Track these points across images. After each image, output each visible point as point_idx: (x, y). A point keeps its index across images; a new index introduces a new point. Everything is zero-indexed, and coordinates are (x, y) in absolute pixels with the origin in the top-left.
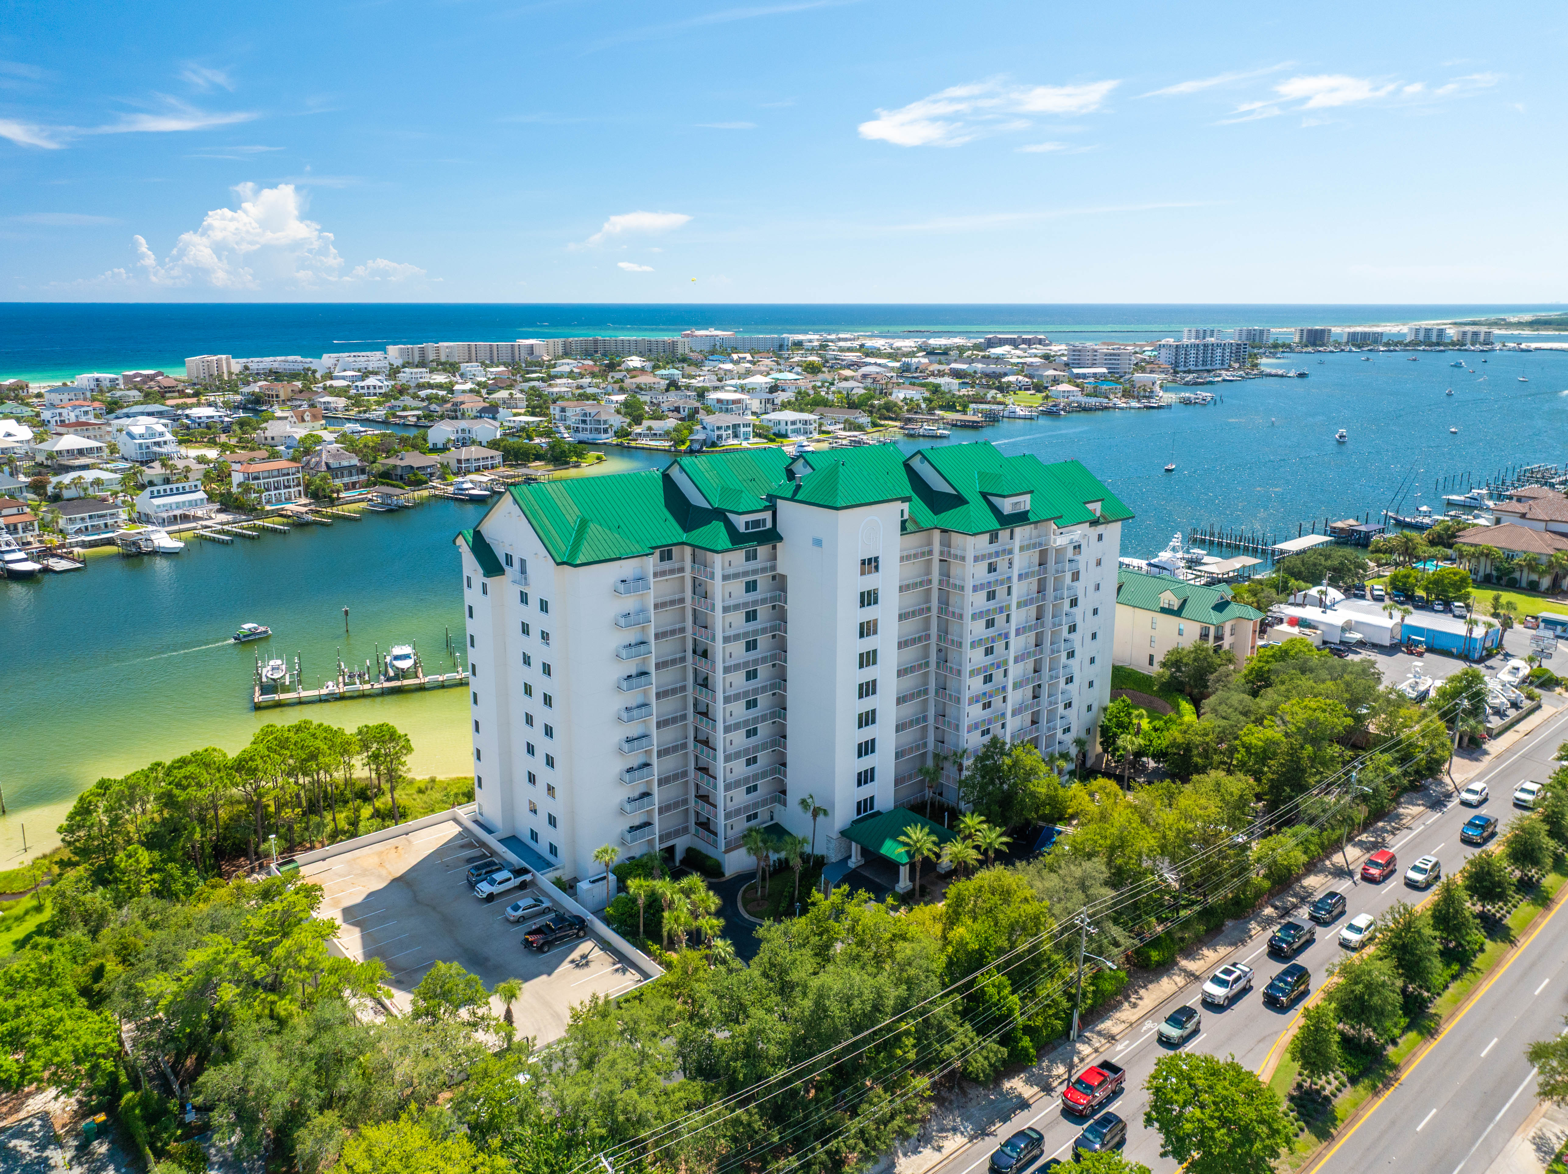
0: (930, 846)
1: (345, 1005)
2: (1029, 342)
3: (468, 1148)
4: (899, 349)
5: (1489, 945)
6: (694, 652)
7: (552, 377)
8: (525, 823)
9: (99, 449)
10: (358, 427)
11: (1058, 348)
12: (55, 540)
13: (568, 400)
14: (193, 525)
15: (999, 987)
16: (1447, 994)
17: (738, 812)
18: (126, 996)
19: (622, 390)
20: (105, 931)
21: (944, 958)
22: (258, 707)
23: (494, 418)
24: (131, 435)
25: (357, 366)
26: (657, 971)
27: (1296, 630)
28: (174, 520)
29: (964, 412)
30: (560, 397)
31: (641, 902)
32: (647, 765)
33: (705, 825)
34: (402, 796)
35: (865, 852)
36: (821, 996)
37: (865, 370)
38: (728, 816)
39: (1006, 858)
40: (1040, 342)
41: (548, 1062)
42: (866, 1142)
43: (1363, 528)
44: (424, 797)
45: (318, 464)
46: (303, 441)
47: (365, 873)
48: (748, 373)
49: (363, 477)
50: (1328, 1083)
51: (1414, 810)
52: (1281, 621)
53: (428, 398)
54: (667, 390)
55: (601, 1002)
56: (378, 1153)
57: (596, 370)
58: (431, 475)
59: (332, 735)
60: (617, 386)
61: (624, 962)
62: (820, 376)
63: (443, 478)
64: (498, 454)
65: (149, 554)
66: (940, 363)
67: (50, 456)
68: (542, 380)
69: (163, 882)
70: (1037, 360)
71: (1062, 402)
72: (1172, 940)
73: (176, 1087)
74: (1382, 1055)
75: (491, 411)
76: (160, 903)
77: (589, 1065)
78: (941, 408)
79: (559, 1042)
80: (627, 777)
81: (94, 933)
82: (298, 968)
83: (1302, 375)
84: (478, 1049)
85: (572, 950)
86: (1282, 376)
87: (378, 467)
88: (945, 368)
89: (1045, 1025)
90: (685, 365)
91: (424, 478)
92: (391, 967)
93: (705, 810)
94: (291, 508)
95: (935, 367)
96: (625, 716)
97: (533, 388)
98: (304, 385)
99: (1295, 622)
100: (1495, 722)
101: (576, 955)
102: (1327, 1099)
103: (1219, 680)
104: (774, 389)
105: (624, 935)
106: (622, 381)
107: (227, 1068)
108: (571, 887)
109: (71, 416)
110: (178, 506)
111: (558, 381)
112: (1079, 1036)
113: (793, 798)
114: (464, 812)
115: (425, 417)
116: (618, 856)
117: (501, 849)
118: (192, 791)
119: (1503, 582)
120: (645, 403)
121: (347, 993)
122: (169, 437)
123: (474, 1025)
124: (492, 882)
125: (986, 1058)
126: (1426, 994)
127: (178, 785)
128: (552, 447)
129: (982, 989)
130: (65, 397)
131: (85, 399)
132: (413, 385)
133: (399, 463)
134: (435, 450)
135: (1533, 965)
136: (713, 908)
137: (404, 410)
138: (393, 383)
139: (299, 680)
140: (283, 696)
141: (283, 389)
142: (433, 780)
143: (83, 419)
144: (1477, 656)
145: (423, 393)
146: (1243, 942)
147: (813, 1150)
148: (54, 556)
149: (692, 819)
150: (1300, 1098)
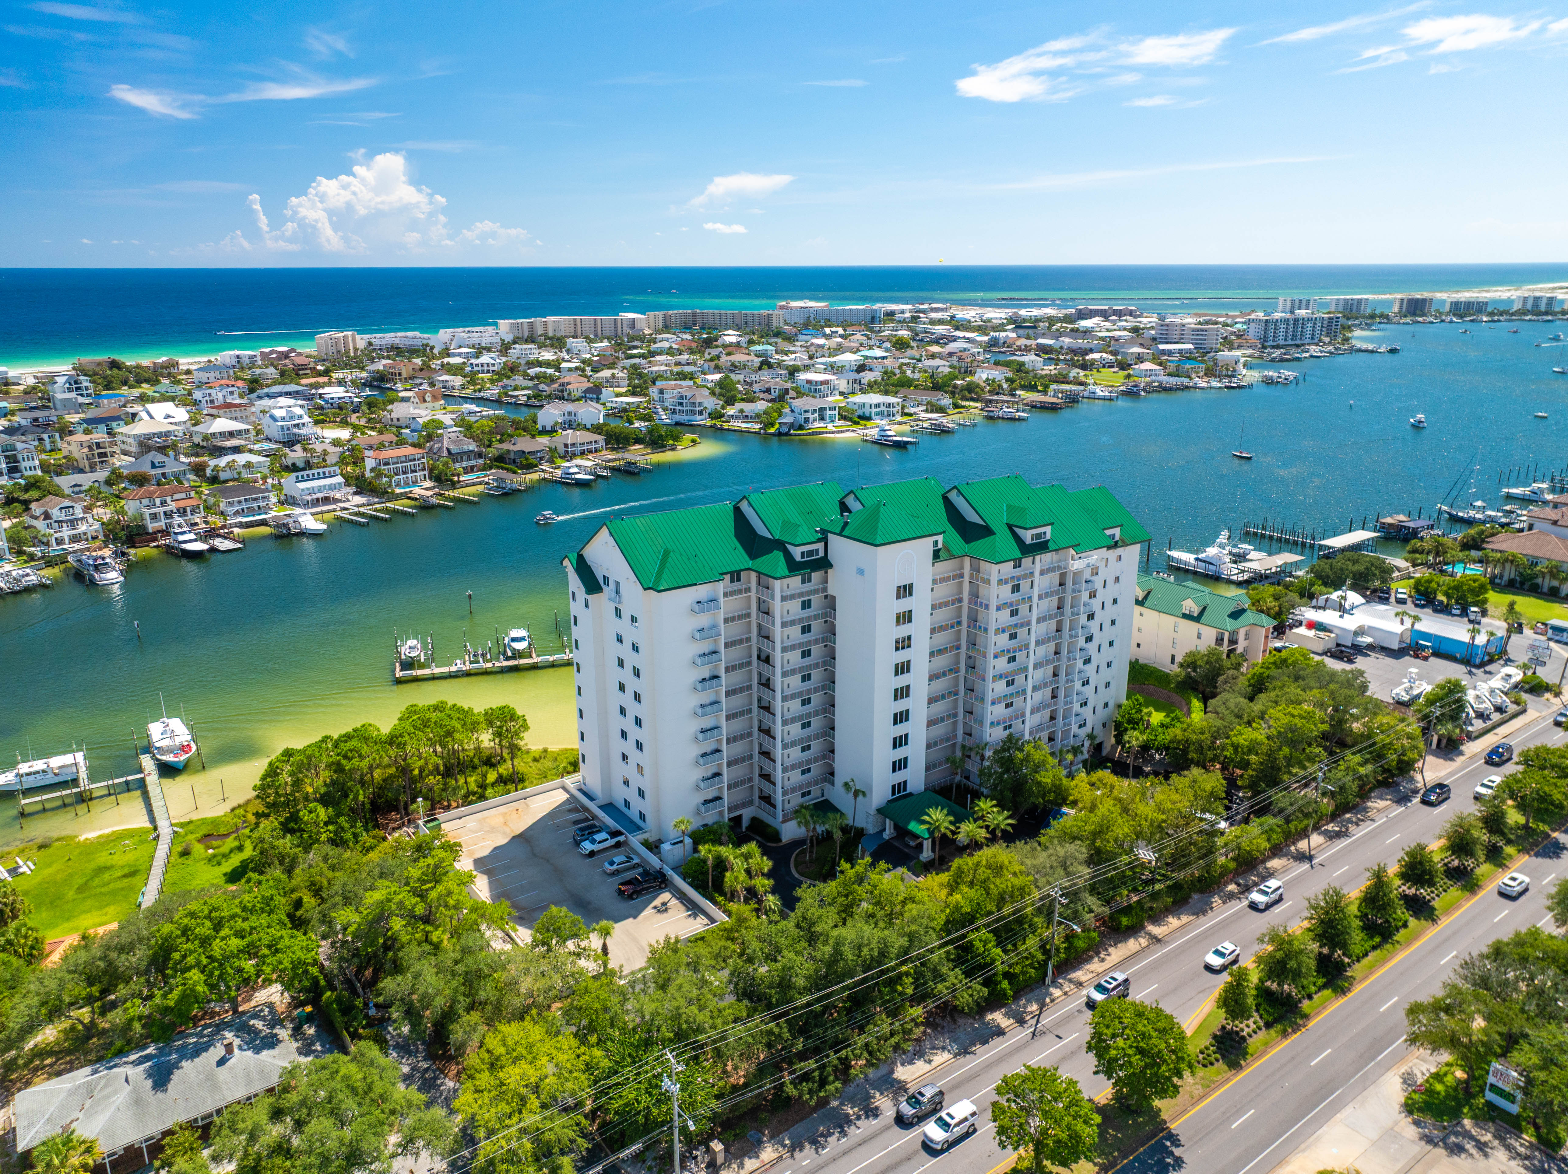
0: (947, 824)
1: (482, 936)
2: (1119, 314)
3: (574, 1042)
4: (989, 320)
5: (1412, 922)
6: (759, 657)
7: (653, 354)
8: (620, 794)
9: (247, 431)
10: (474, 408)
11: (1149, 320)
12: (217, 521)
13: (667, 379)
14: (333, 507)
15: (985, 943)
16: (1365, 961)
17: (793, 790)
18: (323, 922)
19: (718, 369)
20: (297, 871)
21: (943, 917)
22: (399, 682)
23: (598, 400)
24: (273, 417)
25: (471, 342)
26: (722, 917)
27: (1311, 633)
28: (316, 502)
29: (1045, 392)
30: (658, 377)
31: (710, 862)
32: (718, 751)
33: (767, 800)
34: (520, 765)
35: (896, 827)
36: (838, 944)
37: (952, 347)
38: (785, 793)
39: (1008, 838)
40: (1131, 313)
41: (632, 984)
42: (870, 1053)
43: (1411, 525)
44: (539, 765)
45: (440, 449)
46: (426, 426)
47: (493, 830)
48: (839, 350)
49: (480, 461)
50: (1246, 1026)
51: (1381, 804)
52: (1301, 624)
53: (537, 377)
54: (760, 368)
55: (672, 941)
56: (510, 1043)
57: (694, 345)
58: (541, 459)
59: (464, 714)
60: (713, 364)
61: (694, 909)
62: (909, 352)
63: (551, 461)
64: (601, 438)
65: (297, 534)
66: (1028, 337)
67: (205, 438)
68: (643, 356)
69: (336, 833)
70: (1126, 333)
71: (1142, 382)
72: (1142, 908)
73: (360, 990)
74: (1297, 1007)
75: (594, 393)
76: (337, 851)
77: (663, 987)
78: (1023, 388)
79: (641, 970)
80: (701, 760)
81: (289, 871)
82: (446, 906)
83: (1393, 351)
84: (581, 973)
85: (655, 898)
86: (1372, 352)
87: (492, 452)
88: (1032, 343)
89: (1024, 973)
90: (779, 340)
91: (535, 462)
92: (514, 906)
93: (767, 788)
94: (417, 491)
95: (1022, 342)
96: (699, 711)
97: (634, 367)
98: (424, 363)
99: (1311, 625)
100: (1478, 725)
101: (657, 902)
102: (1243, 1039)
103: (1226, 682)
104: (861, 368)
105: (696, 887)
106: (718, 357)
107: (400, 978)
108: (657, 847)
109: (219, 396)
110: (320, 489)
111: (658, 358)
112: (1053, 982)
113: (839, 780)
114: (570, 781)
115: (535, 397)
116: (695, 823)
117: (601, 814)
118: (355, 762)
119: (1526, 586)
120: (739, 382)
121: (483, 927)
122: (306, 419)
123: (578, 955)
124: (593, 842)
125: (971, 996)
126: (1346, 960)
127: (345, 757)
128: (651, 432)
129: (971, 942)
130: (212, 375)
131: (229, 377)
132: (523, 362)
133: (512, 448)
134: (544, 432)
135: (1447, 939)
136: (766, 870)
137: (515, 389)
138: (504, 359)
139: (431, 660)
140: (420, 672)
141: (405, 367)
142: (545, 751)
143: (229, 400)
144: (1478, 661)
145: (532, 372)
146: (1204, 912)
147: (828, 1056)
148: (219, 536)
149: (757, 794)
150: (1222, 1037)
